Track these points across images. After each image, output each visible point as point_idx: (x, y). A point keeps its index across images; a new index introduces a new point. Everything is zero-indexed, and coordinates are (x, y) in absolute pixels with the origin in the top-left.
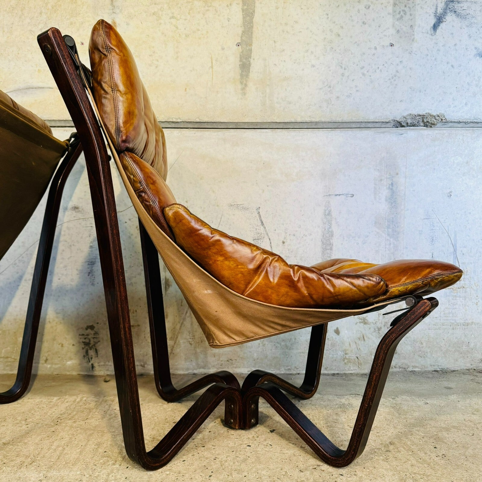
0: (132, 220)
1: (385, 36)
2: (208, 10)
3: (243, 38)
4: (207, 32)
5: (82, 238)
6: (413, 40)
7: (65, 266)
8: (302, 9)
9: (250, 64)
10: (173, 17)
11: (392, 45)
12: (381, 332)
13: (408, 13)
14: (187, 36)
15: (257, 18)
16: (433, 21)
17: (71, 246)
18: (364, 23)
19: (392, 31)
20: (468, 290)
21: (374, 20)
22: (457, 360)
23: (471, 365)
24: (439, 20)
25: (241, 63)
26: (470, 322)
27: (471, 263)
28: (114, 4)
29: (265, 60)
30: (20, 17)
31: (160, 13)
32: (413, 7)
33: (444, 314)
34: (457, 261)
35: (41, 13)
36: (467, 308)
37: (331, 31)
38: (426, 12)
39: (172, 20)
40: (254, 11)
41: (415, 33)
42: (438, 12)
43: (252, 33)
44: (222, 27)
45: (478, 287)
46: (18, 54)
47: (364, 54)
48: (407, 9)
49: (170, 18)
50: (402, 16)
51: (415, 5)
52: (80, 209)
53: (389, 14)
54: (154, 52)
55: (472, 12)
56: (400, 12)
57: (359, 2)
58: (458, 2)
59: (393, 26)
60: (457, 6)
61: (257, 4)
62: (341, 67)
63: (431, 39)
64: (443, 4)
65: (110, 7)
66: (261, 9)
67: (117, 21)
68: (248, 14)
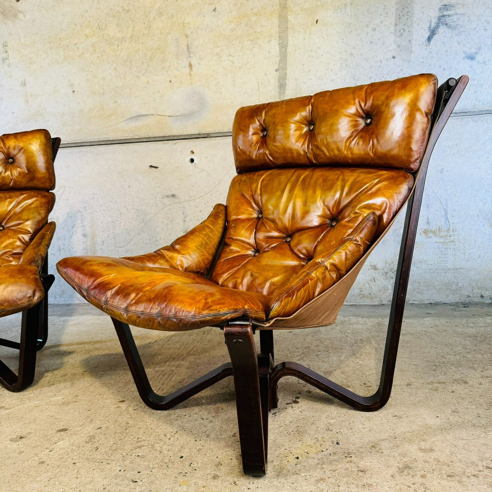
0: (209, 202)
1: (389, 51)
2: (254, 47)
3: (280, 65)
4: (254, 63)
5: (178, 215)
6: (411, 52)
7: (170, 234)
8: (323, 37)
9: (285, 84)
10: (230, 55)
12: (387, 275)
13: (407, 31)
15: (290, 49)
16: (427, 34)
17: (172, 221)
18: (371, 43)
19: (394, 46)
20: (457, 243)
21: (379, 39)
22: (448, 296)
23: (460, 299)
24: (433, 33)
25: (280, 84)
26: (459, 267)
27: (460, 223)
28: (190, 50)
29: (296, 79)
30: (130, 67)
31: (221, 53)
32: (411, 25)
33: (438, 261)
34: (448, 222)
35: (143, 63)
36: (456, 257)
37: (346, 51)
38: (422, 28)
39: (230, 58)
40: (287, 44)
41: (413, 46)
42: (432, 26)
43: (286, 60)
44: (265, 58)
45: (465, 241)
46: (131, 93)
47: (372, 67)
48: (406, 27)
49: (228, 56)
50: (402, 33)
51: (413, 23)
52: (176, 196)
53: (391, 33)
54: (218, 83)
55: (461, 23)
56: (400, 30)
57: (367, 26)
58: (449, 16)
59: (395, 42)
60: (448, 20)
61: (290, 38)
62: (354, 79)
63: (426, 49)
64: (436, 19)
65: (187, 53)
66: (292, 41)
67: (192, 63)
68: (283, 46)
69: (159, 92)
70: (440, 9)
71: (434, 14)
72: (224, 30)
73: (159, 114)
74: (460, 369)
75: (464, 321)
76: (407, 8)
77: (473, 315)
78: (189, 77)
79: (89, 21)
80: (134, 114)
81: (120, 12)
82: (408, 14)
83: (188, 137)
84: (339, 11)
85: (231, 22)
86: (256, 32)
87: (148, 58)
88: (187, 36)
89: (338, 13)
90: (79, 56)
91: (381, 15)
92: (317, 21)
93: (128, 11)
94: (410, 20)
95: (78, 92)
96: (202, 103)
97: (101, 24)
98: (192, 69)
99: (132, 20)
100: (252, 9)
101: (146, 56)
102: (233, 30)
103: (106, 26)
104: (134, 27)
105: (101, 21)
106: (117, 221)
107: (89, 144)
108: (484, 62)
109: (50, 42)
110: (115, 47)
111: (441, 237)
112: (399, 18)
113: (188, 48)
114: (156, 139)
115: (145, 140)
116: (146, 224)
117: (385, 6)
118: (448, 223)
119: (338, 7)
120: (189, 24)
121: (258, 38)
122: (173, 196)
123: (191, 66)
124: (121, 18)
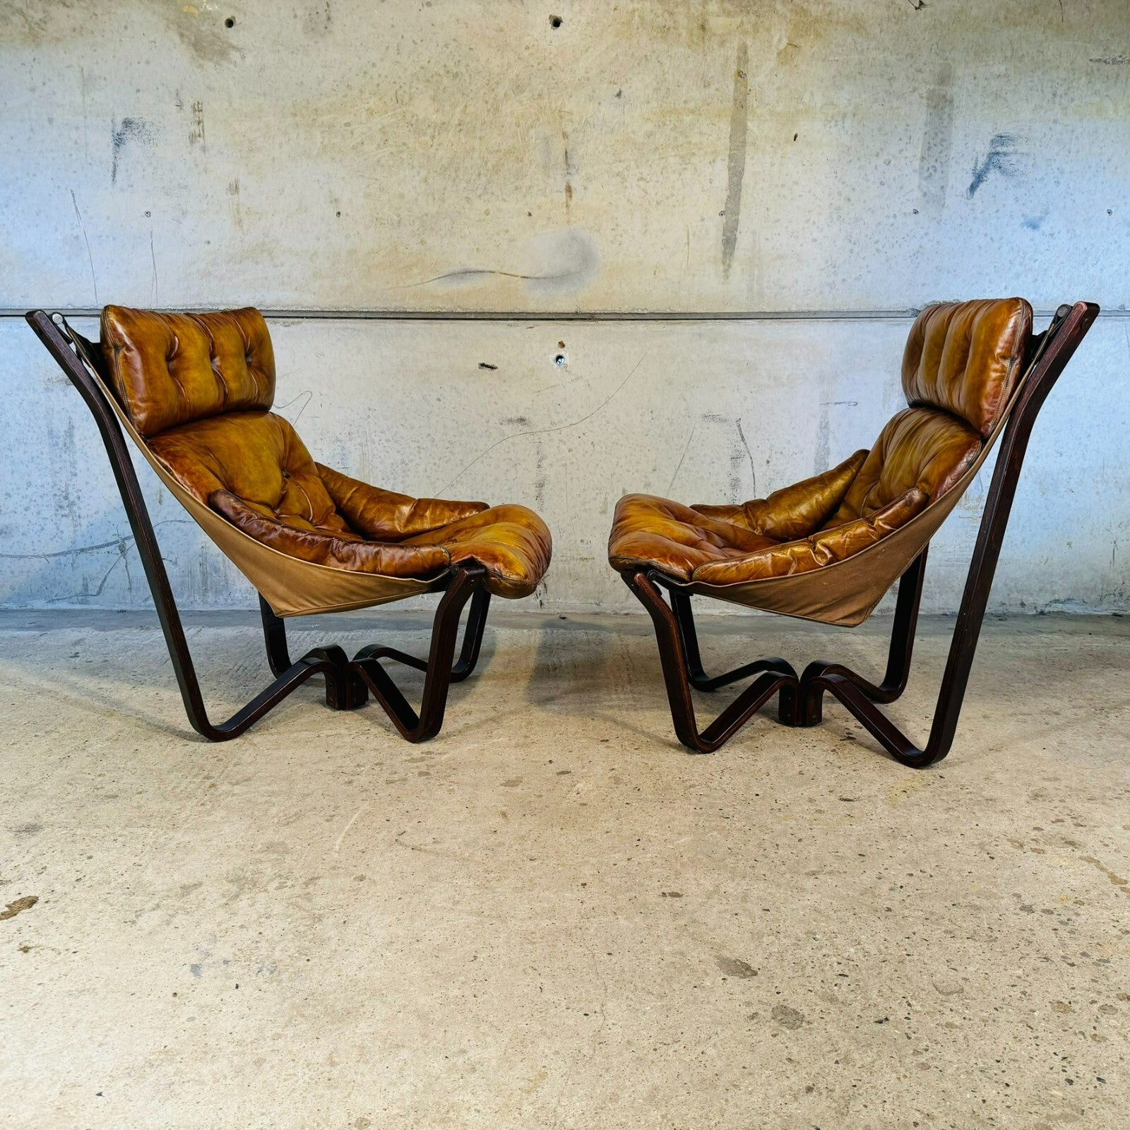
0: (587, 434)
1: (908, 200)
2: (685, 169)
3: (728, 205)
4: (684, 198)
5: (528, 455)
6: (943, 206)
7: (510, 489)
8: (804, 165)
9: (735, 239)
10: (641, 179)
11: (916, 212)
13: (939, 170)
14: (658, 203)
15: (747, 178)
16: (970, 180)
17: (516, 465)
18: (882, 183)
19: (917, 194)
21: (894, 180)
24: (979, 178)
25: (725, 238)
28: (569, 161)
29: (754, 233)
30: (454, 180)
31: (626, 173)
32: (946, 162)
35: (479, 175)
37: (840, 194)
38: (963, 169)
39: (641, 183)
40: (743, 170)
41: (947, 197)
42: (978, 168)
43: (739, 198)
44: (702, 191)
46: (452, 228)
47: (880, 224)
48: (938, 165)
49: (638, 180)
50: (931, 174)
51: (949, 159)
52: (527, 422)
53: (914, 171)
54: (617, 225)
55: (1021, 168)
56: (929, 168)
57: (877, 155)
58: (1005, 154)
59: (919, 187)
60: (1002, 159)
61: (748, 160)
62: (850, 241)
63: (967, 204)
64: (985, 156)
65: (564, 166)
66: (752, 166)
67: (573, 185)
68: (736, 173)
69: (507, 231)
70: (992, 141)
71: (983, 149)
72: (634, 132)
73: (505, 270)
76: (942, 133)
77: (1019, 631)
78: (564, 210)
79: (378, 85)
80: (458, 269)
81: (439, 75)
82: (944, 143)
83: (554, 317)
84: (833, 123)
85: (648, 119)
86: (690, 143)
87: (489, 165)
88: (565, 135)
89: (830, 127)
90: (354, 148)
91: (901, 140)
92: (796, 137)
93: (456, 75)
94: (945, 153)
95: (347, 215)
96: (586, 259)
97: (400, 92)
98: (571, 196)
99: (463, 94)
100: (685, 102)
101: (486, 163)
102: (649, 135)
103: (411, 99)
104: (466, 106)
105: (401, 87)
106: (411, 461)
107: (363, 315)
108: (1052, 235)
109: (296, 115)
110: (427, 138)
111: (969, 508)
112: (929, 149)
113: (567, 157)
114: (494, 317)
115: (473, 317)
116: (466, 469)
117: (908, 125)
118: (980, 488)
119: (832, 117)
120: (570, 113)
121: (694, 154)
122: (522, 420)
123: (569, 190)
124: (442, 87)
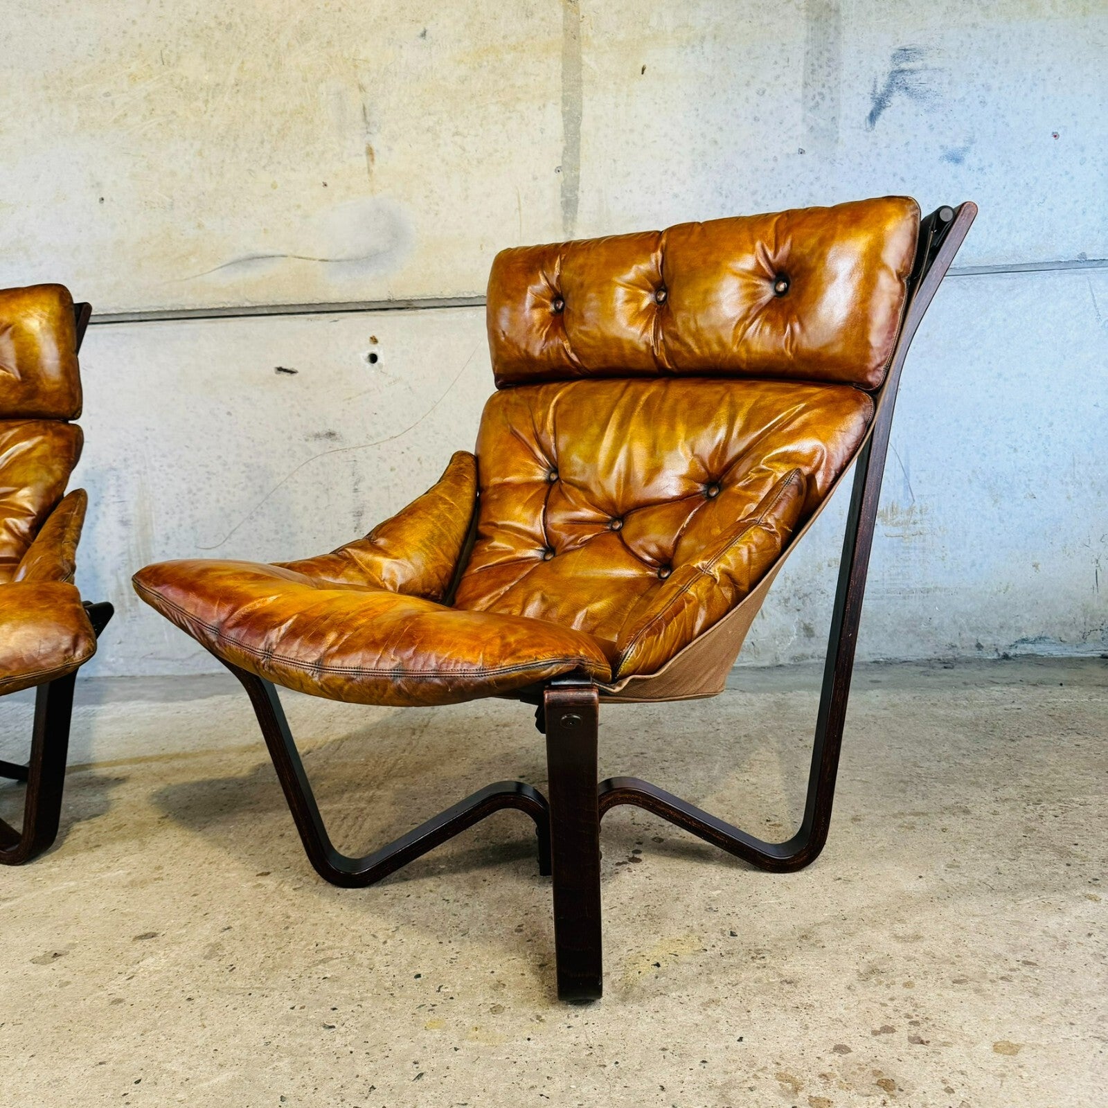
0: (412, 449)
1: (791, 138)
2: (510, 118)
3: (565, 159)
4: (510, 153)
5: (342, 477)
6: (836, 142)
7: (321, 520)
8: (656, 103)
9: (577, 200)
10: (457, 134)
11: (802, 152)
12: (788, 605)
13: (828, 97)
14: (480, 162)
15: (586, 125)
16: (869, 107)
17: (327, 490)
18: (756, 119)
19: (802, 129)
20: (928, 537)
21: (771, 113)
22: (911, 646)
23: (935, 653)
24: (880, 104)
25: (564, 199)
26: (932, 586)
27: (934, 495)
28: (368, 118)
29: (600, 191)
30: (234, 151)
31: (438, 128)
32: (836, 86)
33: (890, 575)
34: (910, 493)
36: (926, 564)
37: (703, 135)
38: (858, 94)
39: (457, 138)
40: (581, 114)
41: (840, 130)
42: (878, 91)
43: (578, 150)
44: (533, 143)
45: (945, 532)
46: (234, 207)
47: (757, 170)
48: (825, 91)
49: (453, 136)
50: (818, 103)
51: (839, 83)
52: (338, 436)
53: (796, 101)
54: (432, 191)
55: (934, 87)
56: (814, 96)
57: (748, 84)
58: (912, 71)
59: (804, 120)
60: (909, 79)
61: (586, 102)
62: (721, 194)
63: (867, 137)
64: (886, 77)
65: (363, 124)
66: (591, 107)
67: (375, 146)
68: (572, 119)
69: (299, 206)
70: (894, 57)
71: (883, 67)
72: (444, 78)
73: (297, 255)
74: (952, 787)
75: (948, 695)
76: (829, 51)
77: (965, 683)
78: (366, 176)
79: (140, 45)
80: (243, 255)
81: (210, 28)
82: (831, 64)
83: (364, 307)
84: (689, 50)
85: (461, 62)
86: (513, 86)
87: (274, 131)
88: (361, 88)
89: (686, 54)
90: (116, 121)
91: (776, 63)
92: (643, 70)
93: (229, 27)
94: (833, 76)
95: (112, 200)
96: (396, 234)
97: (166, 52)
98: (373, 160)
99: (239, 48)
100: (504, 37)
101: (270, 127)
102: (463, 80)
103: (179, 58)
104: (243, 63)
105: (166, 46)
106: (200, 490)
107: (136, 318)
108: (981, 169)
109: (47, 88)
110: (200, 104)
111: (897, 524)
112: (813, 72)
113: (365, 114)
114: (291, 310)
115: (266, 312)
116: (267, 497)
117: (784, 45)
118: (910, 497)
119: (688, 42)
120: (366, 61)
121: (519, 99)
122: (331, 435)
123: (370, 152)
124: (213, 42)
